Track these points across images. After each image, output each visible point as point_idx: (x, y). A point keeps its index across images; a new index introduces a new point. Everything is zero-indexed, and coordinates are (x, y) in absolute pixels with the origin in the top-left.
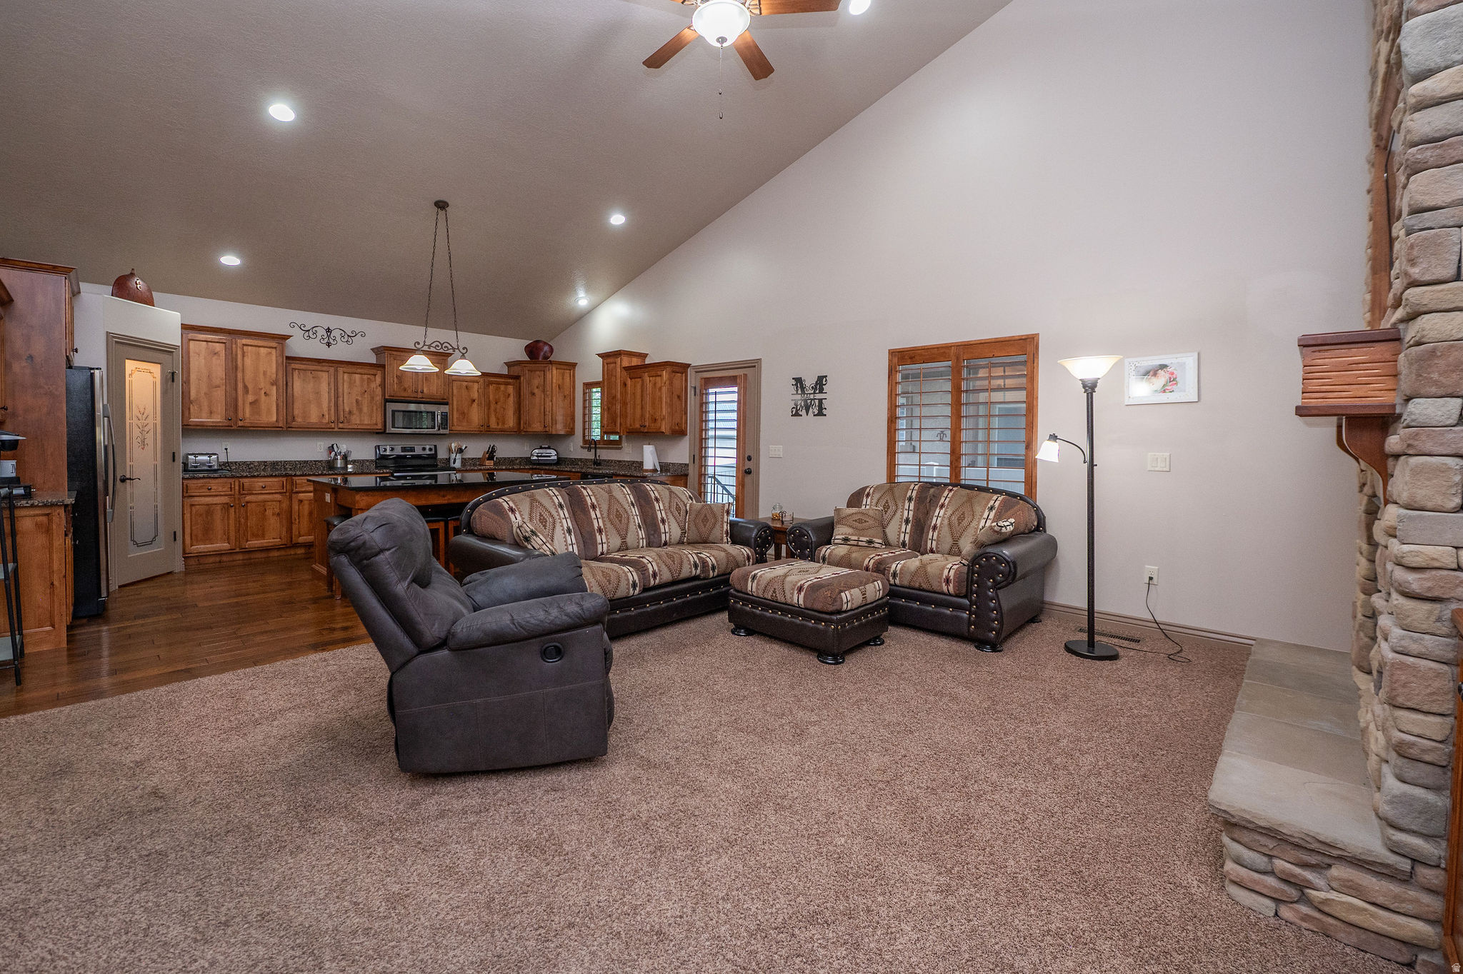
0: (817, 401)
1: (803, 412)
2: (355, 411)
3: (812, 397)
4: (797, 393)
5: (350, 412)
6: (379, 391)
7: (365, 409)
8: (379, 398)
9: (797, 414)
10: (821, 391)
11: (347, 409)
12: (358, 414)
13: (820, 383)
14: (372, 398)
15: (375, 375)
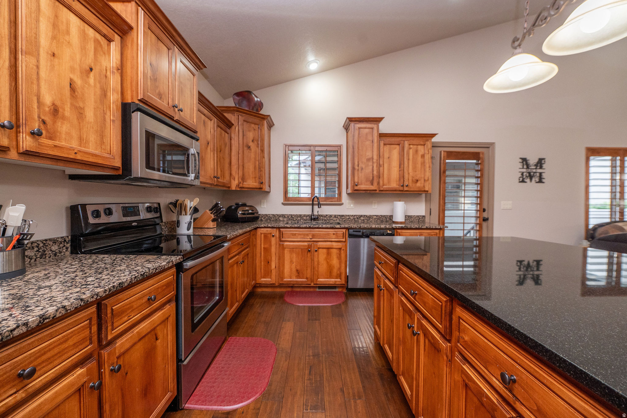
0: (538, 174)
1: (528, 180)
2: (67, 111)
3: (534, 171)
4: (523, 168)
5: (55, 111)
6: (114, 81)
7: (90, 114)
8: (114, 98)
9: (523, 181)
10: (541, 167)
11: (48, 99)
12: (75, 122)
13: (540, 163)
14: (104, 94)
15: (110, 40)
